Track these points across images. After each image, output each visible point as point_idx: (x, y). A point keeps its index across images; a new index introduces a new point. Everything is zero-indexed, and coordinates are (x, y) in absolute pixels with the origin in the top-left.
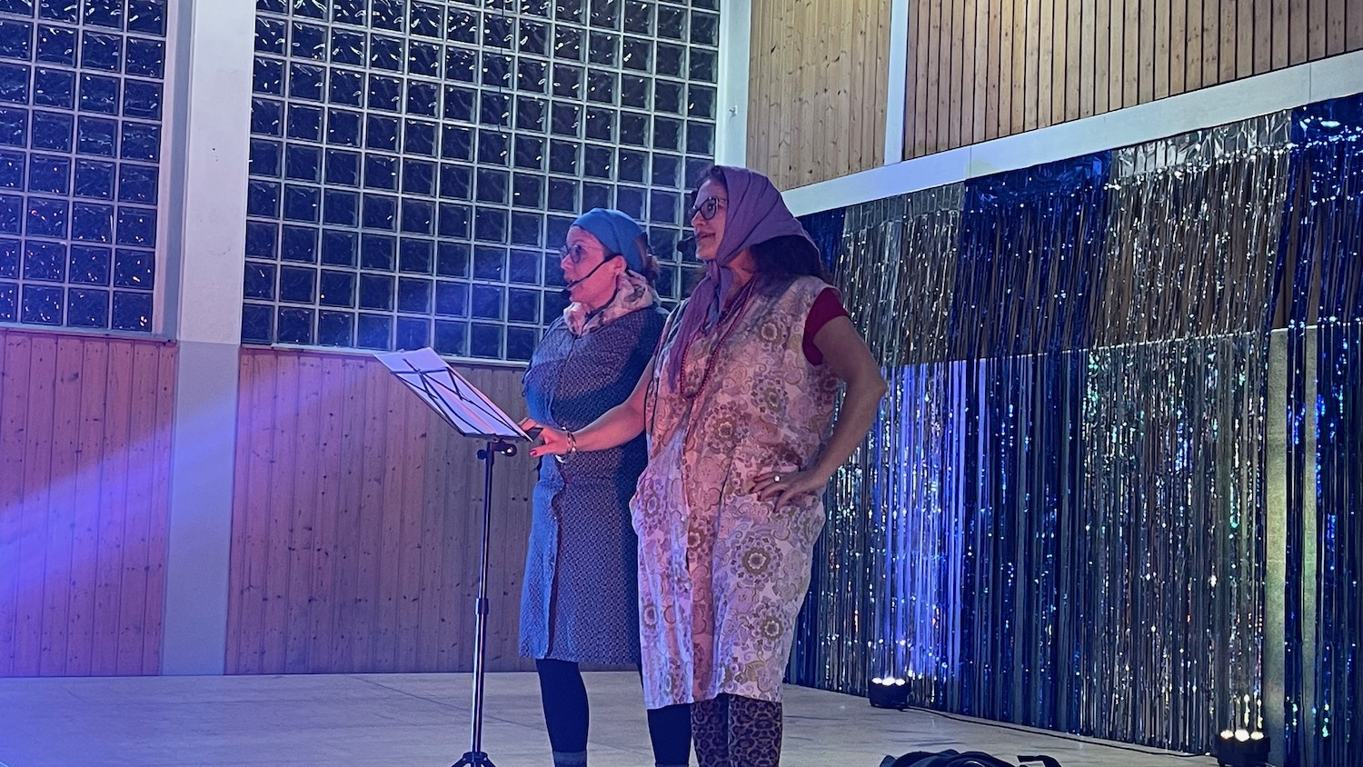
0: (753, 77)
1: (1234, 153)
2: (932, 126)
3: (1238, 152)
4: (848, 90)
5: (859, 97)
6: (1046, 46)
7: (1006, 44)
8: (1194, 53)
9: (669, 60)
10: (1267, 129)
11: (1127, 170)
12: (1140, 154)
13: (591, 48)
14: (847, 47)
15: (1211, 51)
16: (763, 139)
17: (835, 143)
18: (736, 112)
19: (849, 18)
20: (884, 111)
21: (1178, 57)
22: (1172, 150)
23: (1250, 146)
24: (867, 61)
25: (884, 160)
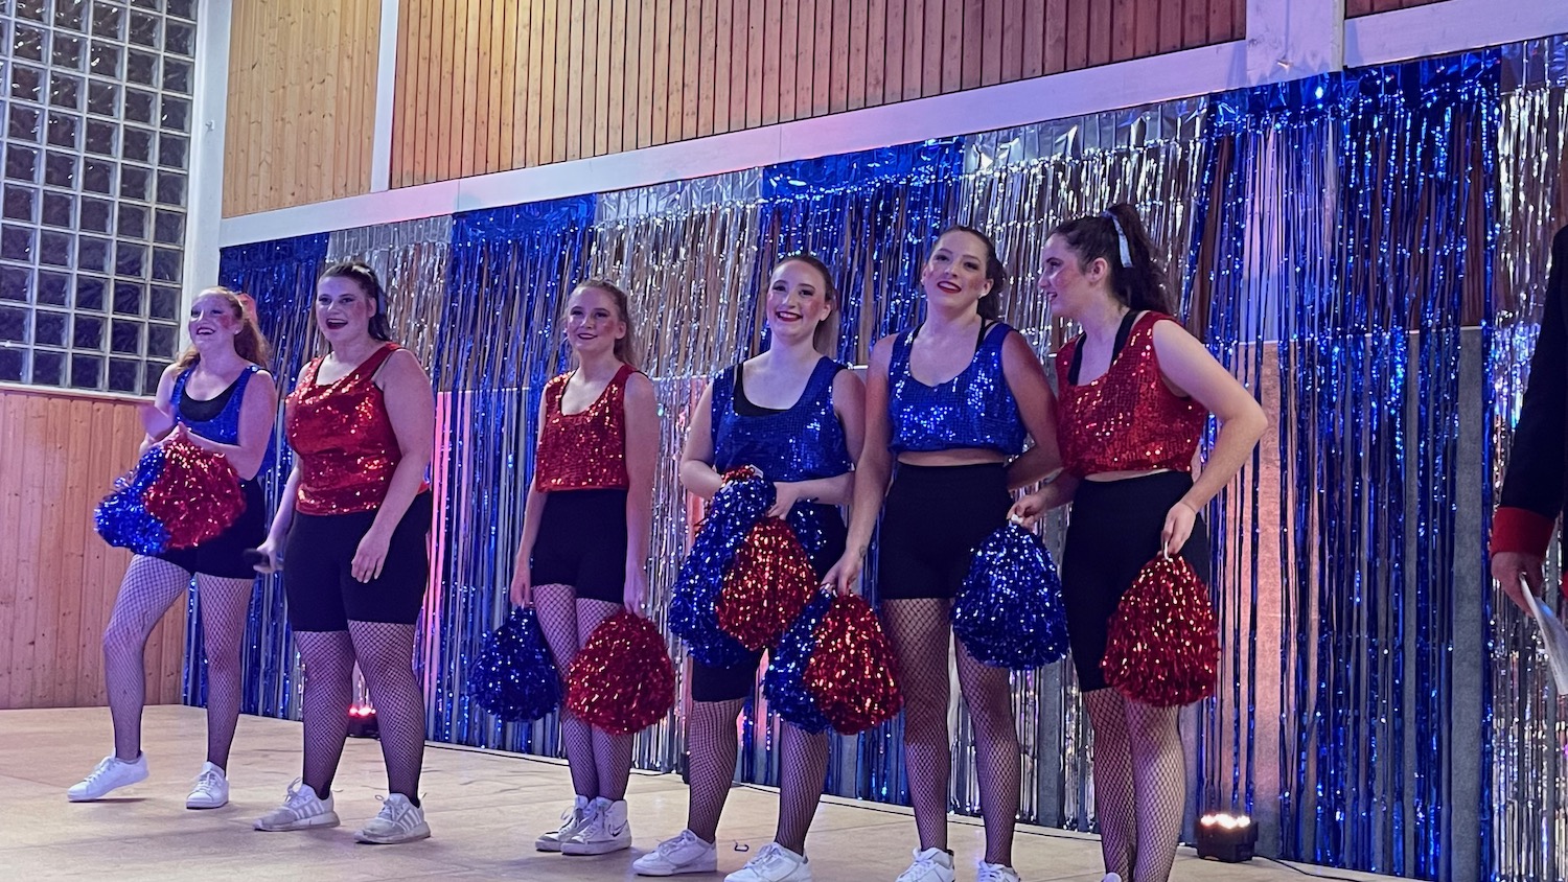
0: (233, 91)
1: (709, 205)
2: (420, 157)
3: (714, 203)
4: (334, 114)
5: (345, 121)
6: (534, 86)
7: (495, 81)
8: (675, 106)
9: (141, 68)
10: (741, 183)
11: (611, 213)
12: (624, 200)
13: (55, 49)
14: (332, 69)
15: (690, 106)
16: (242, 155)
17: (319, 166)
18: (213, 127)
19: (335, 41)
20: (371, 139)
21: (660, 109)
22: (653, 198)
23: (725, 199)
24: (354, 87)
25: (370, 188)
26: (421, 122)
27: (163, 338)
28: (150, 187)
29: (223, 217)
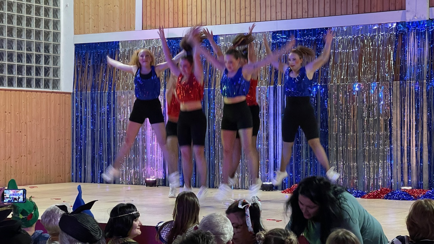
2: (153, 21)
4: (119, 6)
5: (123, 8)
8: (243, 13)
11: (223, 41)
15: (248, 13)
16: (81, 15)
18: (68, 6)
20: (134, 14)
21: (238, 13)
25: (135, 29)
26: (153, 11)
27: (56, 72)
28: (51, 25)
29: (75, 34)
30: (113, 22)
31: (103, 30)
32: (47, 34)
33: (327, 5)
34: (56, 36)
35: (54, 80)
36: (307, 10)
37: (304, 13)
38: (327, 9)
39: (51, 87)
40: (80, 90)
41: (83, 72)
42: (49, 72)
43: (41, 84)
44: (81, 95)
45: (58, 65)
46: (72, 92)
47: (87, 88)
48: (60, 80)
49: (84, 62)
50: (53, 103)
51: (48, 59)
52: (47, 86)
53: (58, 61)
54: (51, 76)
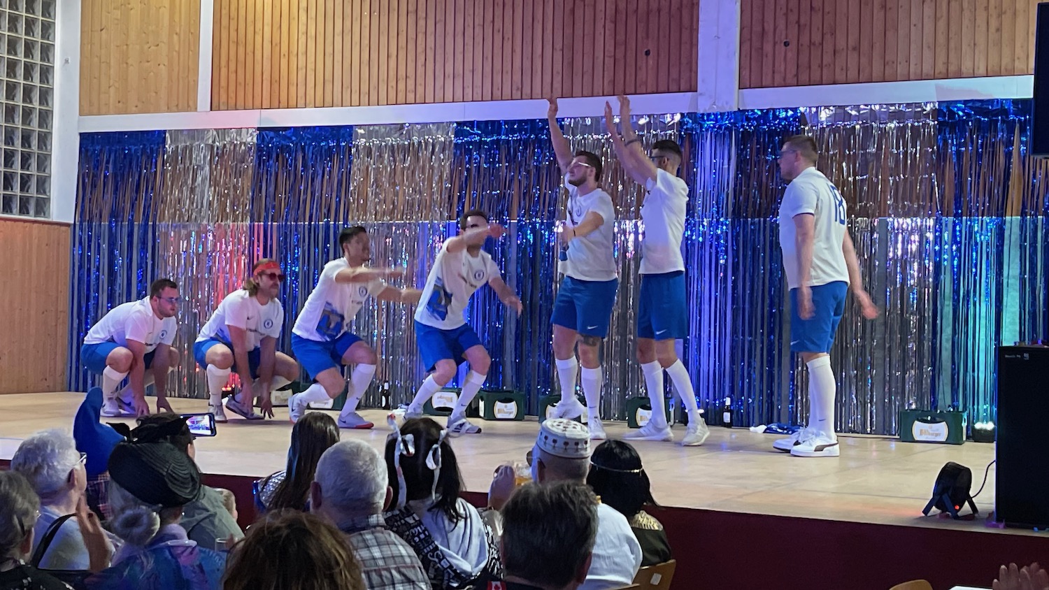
0: (85, 42)
2: (232, 95)
3: (426, 137)
4: (166, 64)
5: (176, 70)
6: (311, 66)
7: (284, 61)
8: (401, 86)
10: (442, 129)
14: (165, 40)
15: (411, 88)
16: (95, 81)
17: (156, 93)
18: (69, 61)
19: (166, 24)
20: (196, 82)
21: (392, 87)
24: (181, 51)
25: (196, 108)
26: (232, 76)
27: (43, 183)
28: (36, 96)
29: (80, 115)
30: (154, 94)
31: (134, 109)
32: (27, 114)
33: (558, 79)
34: (45, 117)
35: (38, 199)
36: (520, 87)
37: (514, 92)
38: (557, 85)
39: (32, 212)
40: (87, 218)
41: (94, 186)
42: (29, 183)
43: (14, 206)
44: (90, 227)
45: (47, 171)
46: (72, 222)
47: (101, 217)
48: (49, 199)
49: (96, 167)
50: (35, 242)
51: (28, 159)
52: (24, 209)
53: (46, 163)
54: (33, 192)
